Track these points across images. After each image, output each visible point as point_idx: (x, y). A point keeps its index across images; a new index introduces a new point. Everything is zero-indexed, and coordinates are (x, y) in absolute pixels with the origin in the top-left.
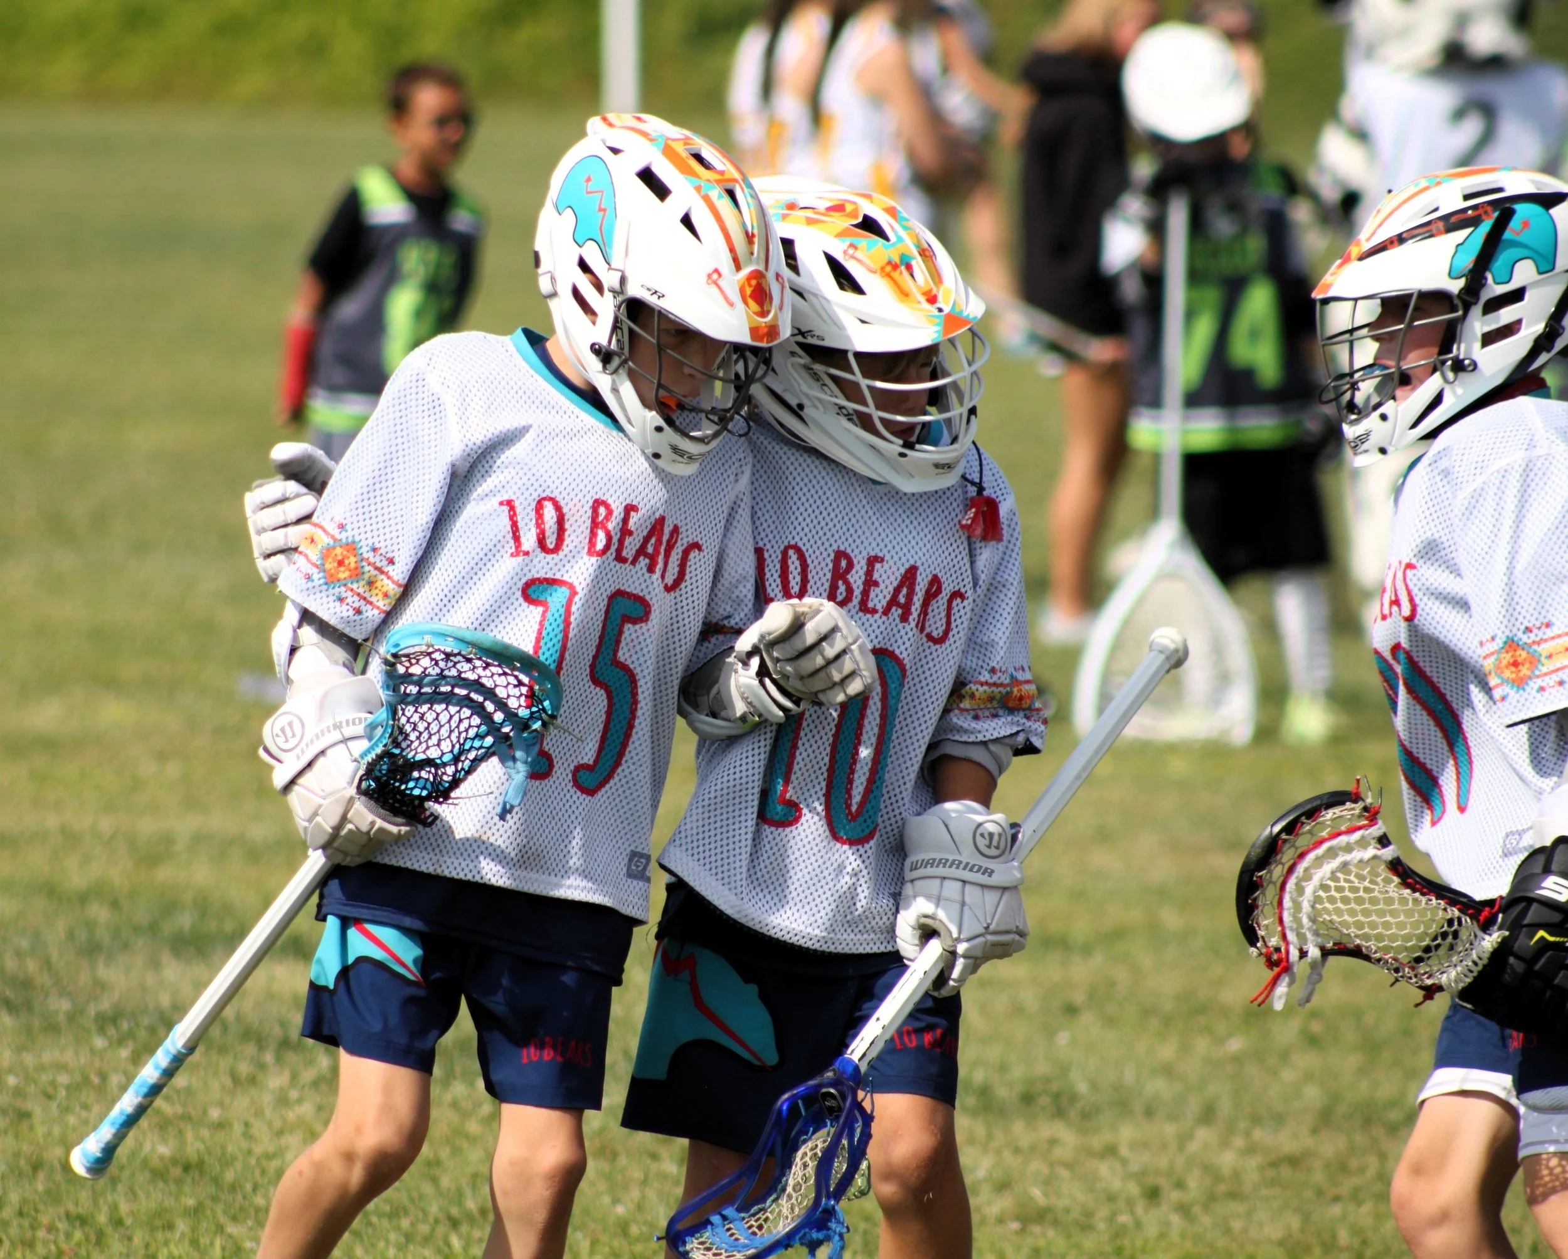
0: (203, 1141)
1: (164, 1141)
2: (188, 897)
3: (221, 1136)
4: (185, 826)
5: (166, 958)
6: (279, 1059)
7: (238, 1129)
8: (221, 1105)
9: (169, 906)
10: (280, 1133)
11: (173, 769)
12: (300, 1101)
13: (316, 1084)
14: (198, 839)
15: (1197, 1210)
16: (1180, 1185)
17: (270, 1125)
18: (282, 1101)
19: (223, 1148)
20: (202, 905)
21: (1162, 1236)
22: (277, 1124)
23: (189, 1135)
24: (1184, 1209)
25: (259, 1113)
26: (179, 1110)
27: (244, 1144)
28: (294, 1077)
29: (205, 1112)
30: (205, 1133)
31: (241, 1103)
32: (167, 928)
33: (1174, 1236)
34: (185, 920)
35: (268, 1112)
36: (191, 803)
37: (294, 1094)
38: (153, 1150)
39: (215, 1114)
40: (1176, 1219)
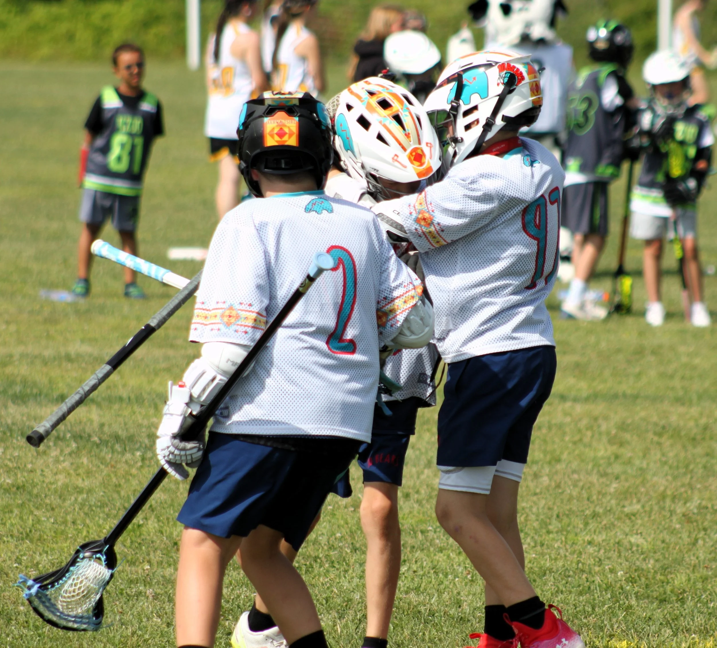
0: (24, 477)
1: (9, 477)
2: (19, 379)
3: (32, 475)
4: (18, 350)
5: (10, 404)
6: (55, 445)
7: (39, 472)
8: (32, 462)
9: (12, 383)
10: (56, 474)
11: (13, 328)
12: (64, 461)
13: (70, 454)
14: (23, 356)
15: (424, 502)
16: (418, 492)
17: (51, 470)
18: (57, 461)
19: (33, 480)
20: (24, 382)
21: (410, 512)
22: (55, 470)
23: (19, 476)
24: (419, 502)
25: (47, 466)
26: (15, 465)
27: (41, 478)
28: (62, 451)
29: (25, 466)
30: (26, 474)
31: (40, 462)
32: (10, 392)
33: (415, 513)
34: (18, 389)
35: (51, 466)
36: (20, 342)
37: (62, 458)
38: (4, 481)
39: (29, 466)
40: (416, 506)
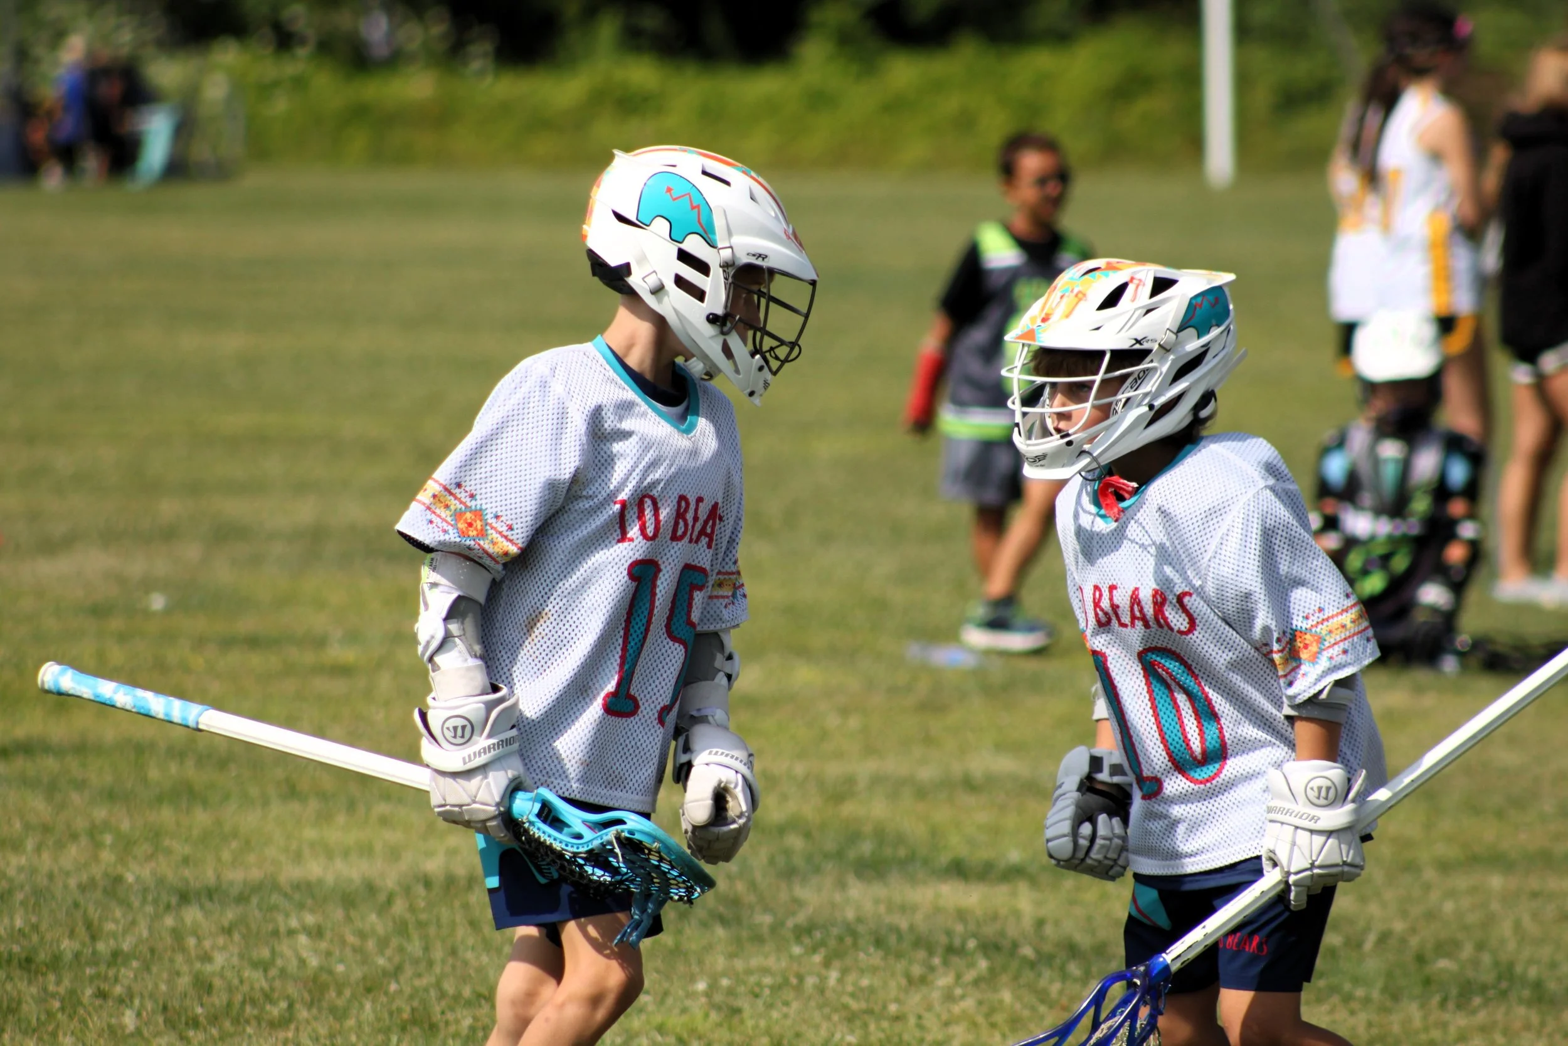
0: (883, 1030)
1: (852, 1031)
2: (868, 829)
3: (898, 1027)
4: (864, 769)
5: (851, 880)
6: (946, 963)
7: (912, 1021)
8: (897, 1000)
9: (853, 837)
10: (947, 1024)
11: (854, 722)
12: (963, 997)
13: (976, 982)
14: (876, 780)
17: (938, 1016)
18: (949, 997)
19: (900, 1036)
20: (880, 835)
22: (945, 1017)
23: (872, 1027)
25: (929, 1008)
26: (863, 1005)
27: (918, 1034)
28: (958, 977)
29: (885, 1007)
30: (885, 1024)
31: (915, 999)
32: (852, 854)
34: (866, 848)
35: (938, 1008)
36: (870, 750)
37: (958, 991)
38: (843, 1038)
39: (893, 1008)
